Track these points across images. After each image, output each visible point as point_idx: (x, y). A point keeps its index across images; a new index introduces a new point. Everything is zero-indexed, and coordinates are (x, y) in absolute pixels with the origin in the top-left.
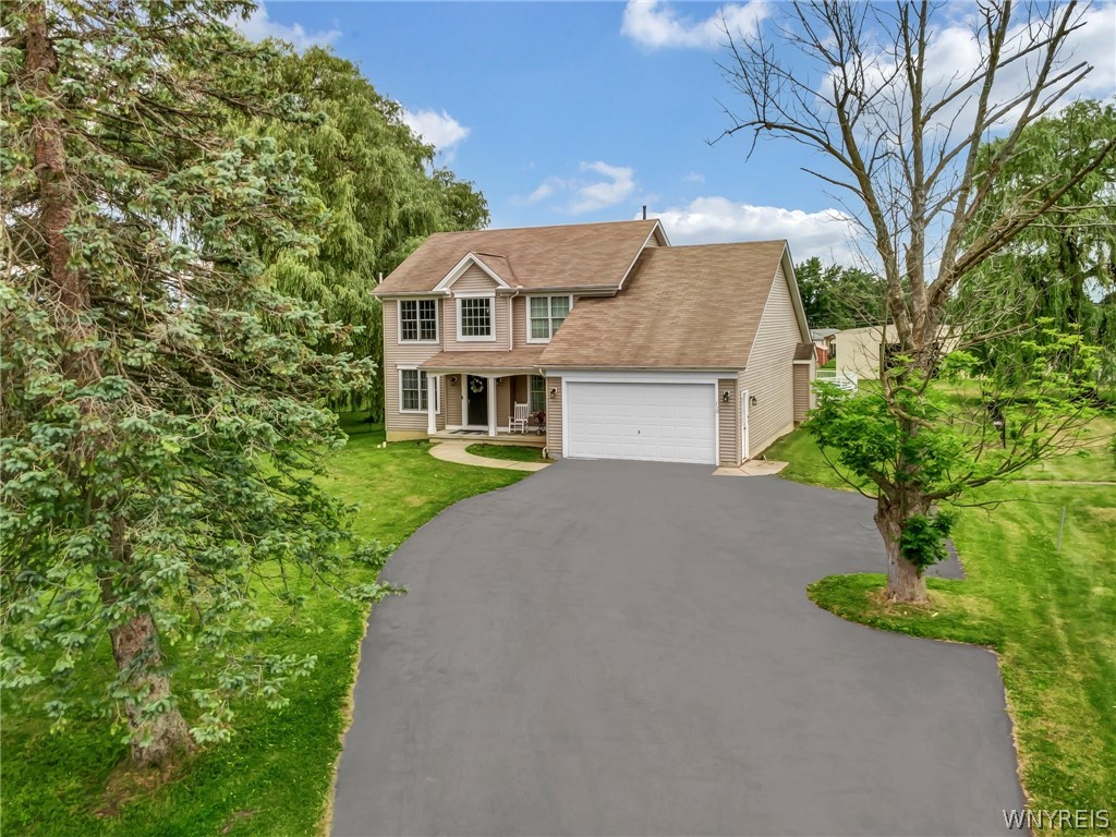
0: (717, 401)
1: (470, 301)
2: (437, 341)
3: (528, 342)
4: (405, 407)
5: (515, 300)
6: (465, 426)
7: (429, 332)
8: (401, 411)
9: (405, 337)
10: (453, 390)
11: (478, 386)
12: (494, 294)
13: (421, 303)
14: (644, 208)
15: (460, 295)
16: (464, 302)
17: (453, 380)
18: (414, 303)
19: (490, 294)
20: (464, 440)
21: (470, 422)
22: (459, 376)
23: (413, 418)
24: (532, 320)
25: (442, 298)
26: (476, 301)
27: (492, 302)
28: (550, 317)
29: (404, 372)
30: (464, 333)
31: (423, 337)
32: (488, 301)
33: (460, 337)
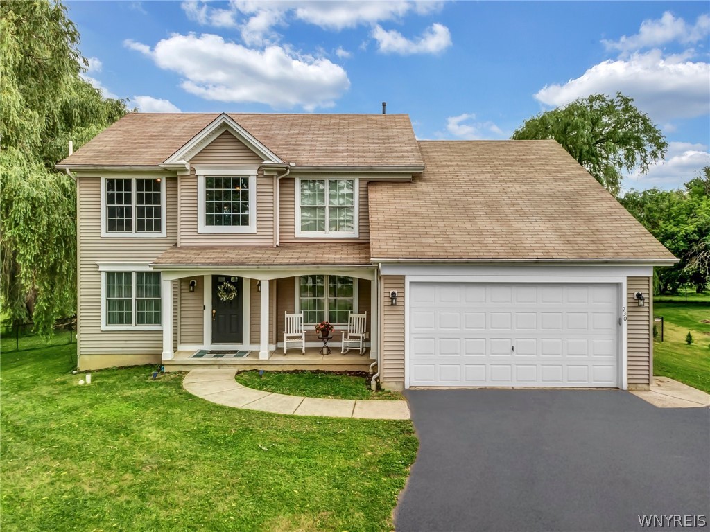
0: (625, 304)
1: (218, 181)
2: (163, 233)
3: (297, 235)
4: (110, 321)
5: (282, 181)
6: (208, 345)
7: (150, 221)
8: (104, 327)
9: (111, 227)
10: (190, 299)
11: (228, 291)
12: (255, 172)
13: (139, 182)
14: (384, 105)
15: (203, 172)
16: (209, 181)
17: (191, 285)
18: (128, 182)
19: (249, 171)
20: (220, 365)
21: (215, 340)
22: (201, 279)
23: (123, 337)
24: (302, 208)
25: (174, 176)
26: (227, 180)
27: (253, 182)
28: (327, 205)
29: (110, 275)
30: (209, 221)
31: (141, 227)
32: (246, 181)
33: (203, 227)
